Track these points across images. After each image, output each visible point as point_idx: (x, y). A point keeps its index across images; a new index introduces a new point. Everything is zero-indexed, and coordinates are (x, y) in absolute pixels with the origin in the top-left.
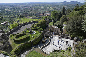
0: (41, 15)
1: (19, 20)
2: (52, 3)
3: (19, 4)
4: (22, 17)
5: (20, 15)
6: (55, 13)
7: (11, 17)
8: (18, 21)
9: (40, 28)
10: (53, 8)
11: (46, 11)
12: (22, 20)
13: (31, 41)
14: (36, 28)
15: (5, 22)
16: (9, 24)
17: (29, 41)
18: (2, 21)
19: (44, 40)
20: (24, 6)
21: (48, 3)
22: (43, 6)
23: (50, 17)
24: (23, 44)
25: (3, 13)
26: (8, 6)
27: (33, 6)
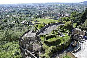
0: (59, 15)
1: (37, 19)
2: (70, 4)
3: (36, 4)
4: (40, 17)
5: (38, 15)
6: (76, 14)
7: (29, 17)
8: (36, 21)
9: (68, 30)
10: (71, 8)
11: (63, 11)
12: (40, 19)
13: (62, 45)
14: (63, 30)
15: (24, 21)
16: (27, 23)
17: (60, 44)
18: (21, 20)
19: (74, 44)
20: (42, 6)
21: (66, 3)
22: (61, 6)
23: (69, 18)
24: (55, 46)
25: (22, 12)
26: (26, 6)
27: (51, 6)
